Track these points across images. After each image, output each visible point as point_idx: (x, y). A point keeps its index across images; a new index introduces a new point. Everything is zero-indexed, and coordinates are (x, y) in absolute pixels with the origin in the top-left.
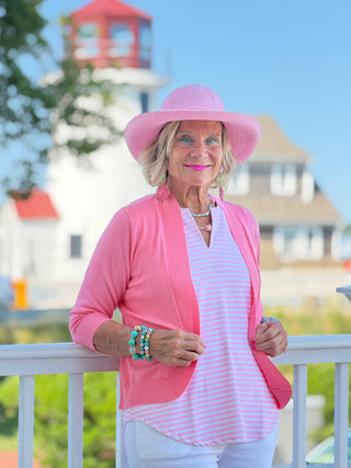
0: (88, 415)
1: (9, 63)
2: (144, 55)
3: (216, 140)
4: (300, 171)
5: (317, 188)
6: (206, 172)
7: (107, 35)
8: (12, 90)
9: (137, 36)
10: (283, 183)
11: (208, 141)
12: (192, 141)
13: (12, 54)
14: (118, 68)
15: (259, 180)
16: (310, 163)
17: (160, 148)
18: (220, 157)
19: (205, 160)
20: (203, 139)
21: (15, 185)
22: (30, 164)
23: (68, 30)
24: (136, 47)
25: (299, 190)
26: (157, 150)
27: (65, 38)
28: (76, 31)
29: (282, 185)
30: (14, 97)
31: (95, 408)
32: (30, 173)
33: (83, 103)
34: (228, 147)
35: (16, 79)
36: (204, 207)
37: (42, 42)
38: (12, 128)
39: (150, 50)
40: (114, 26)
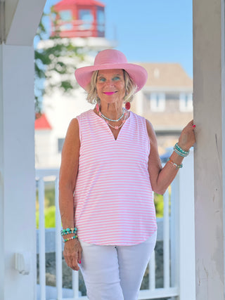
2: (100, 29)
9: (95, 18)
15: (172, 103)
24: (95, 24)
29: (186, 106)
39: (104, 25)
40: (81, 12)
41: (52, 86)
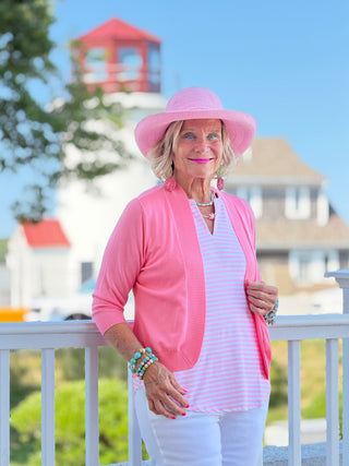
0: (103, 439)
1: (16, 87)
2: (154, 78)
3: (216, 135)
4: (314, 194)
5: (331, 211)
6: (209, 165)
7: (115, 59)
8: (21, 115)
9: (146, 60)
10: (297, 207)
11: (209, 137)
12: (195, 137)
13: (20, 78)
14: (128, 92)
15: (273, 204)
16: (325, 185)
17: (167, 145)
18: (221, 151)
19: (207, 154)
20: (205, 136)
21: (26, 210)
22: (40, 189)
23: (77, 54)
24: (145, 71)
25: (314, 214)
26: (163, 147)
27: (73, 60)
28: (84, 54)
29: (297, 209)
30: (23, 122)
31: (109, 432)
32: (41, 197)
33: (92, 126)
34: (228, 142)
35: (24, 103)
36: (207, 197)
37: (49, 66)
38: (22, 153)
39: (159, 73)
40: (122, 51)
41: (67, 172)
